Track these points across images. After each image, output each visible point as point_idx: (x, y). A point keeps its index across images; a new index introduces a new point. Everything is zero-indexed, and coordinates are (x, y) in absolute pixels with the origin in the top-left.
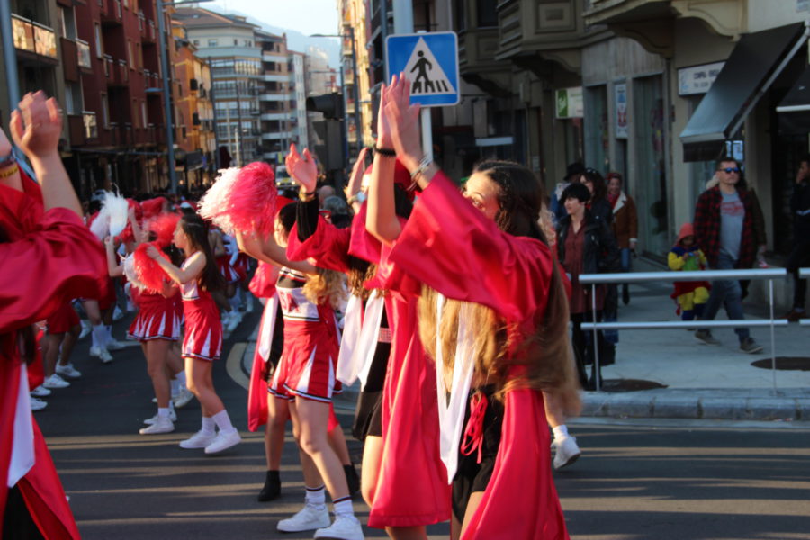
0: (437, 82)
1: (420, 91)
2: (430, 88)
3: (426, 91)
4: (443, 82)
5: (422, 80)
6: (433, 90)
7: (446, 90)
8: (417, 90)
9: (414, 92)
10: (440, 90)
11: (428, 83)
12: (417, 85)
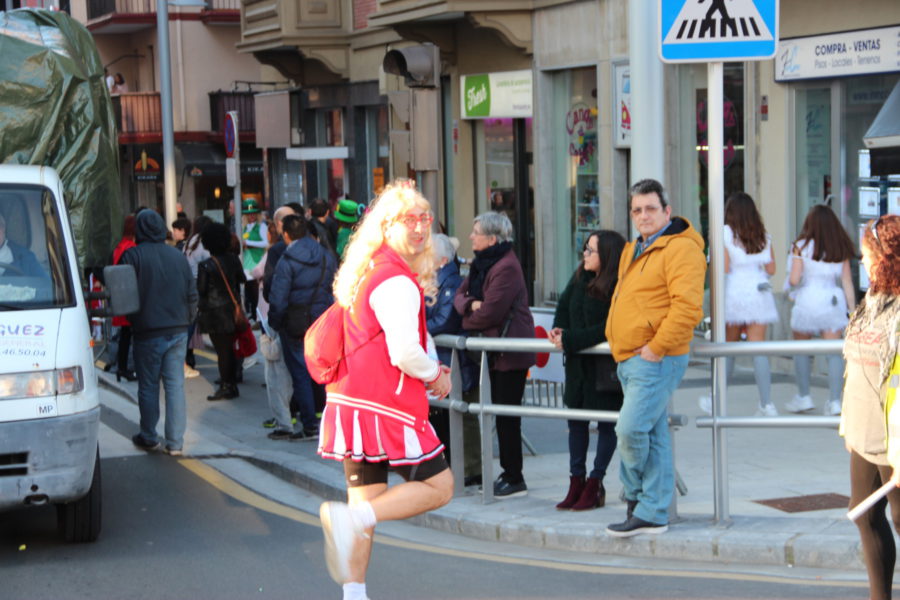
0: (743, 21)
1: (713, 34)
2: (729, 30)
3: (723, 34)
4: (752, 20)
5: (717, 16)
6: (735, 33)
7: (757, 33)
8: (708, 33)
9: (702, 35)
10: (746, 33)
11: (727, 21)
12: (708, 23)
